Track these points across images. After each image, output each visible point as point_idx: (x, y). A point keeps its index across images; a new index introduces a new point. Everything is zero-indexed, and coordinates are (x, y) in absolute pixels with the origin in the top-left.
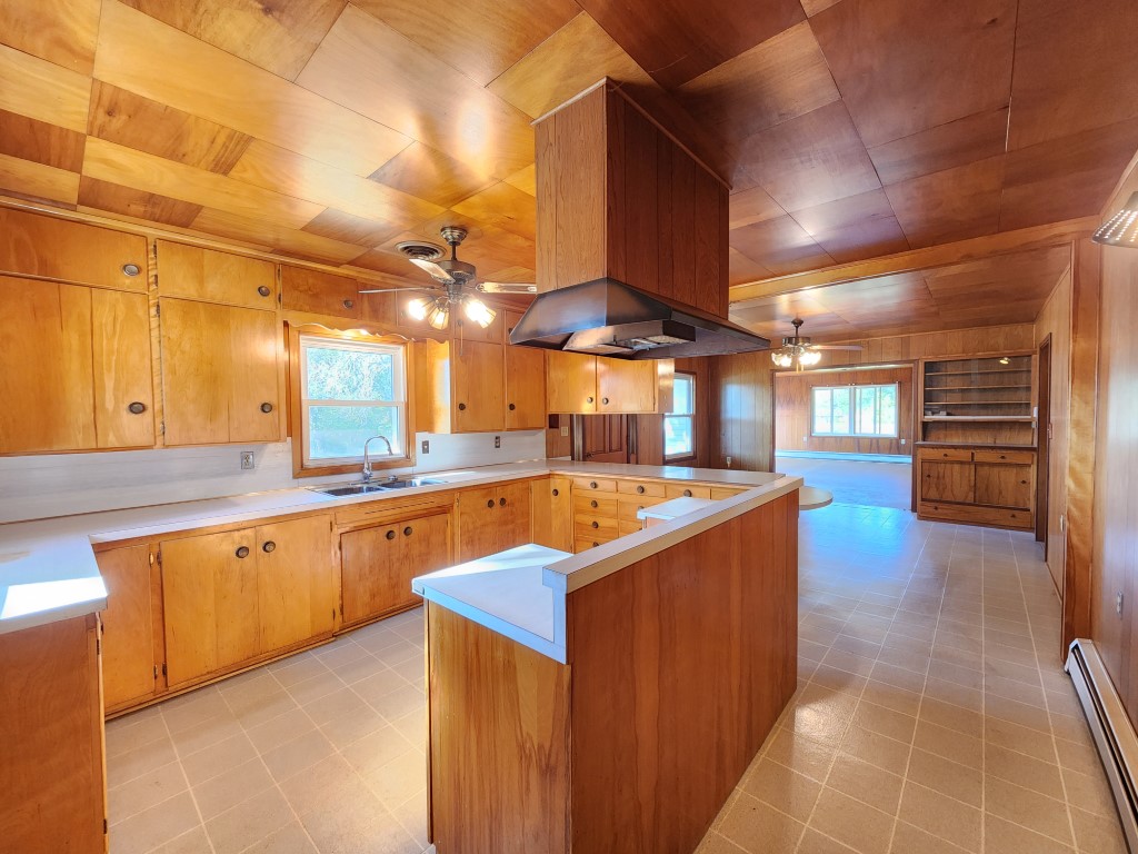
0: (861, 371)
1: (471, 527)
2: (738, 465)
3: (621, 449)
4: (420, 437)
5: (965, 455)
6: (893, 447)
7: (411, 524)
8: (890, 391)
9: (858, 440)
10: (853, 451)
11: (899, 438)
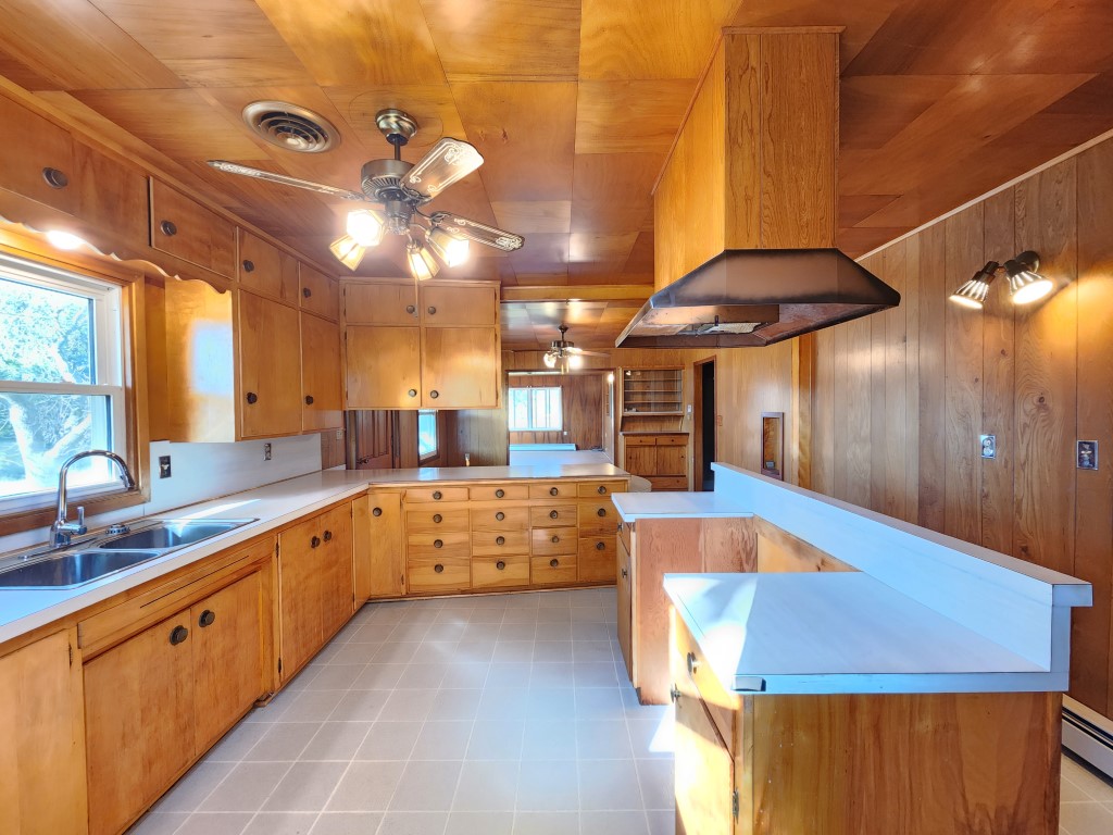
0: (535, 376)
1: (294, 583)
2: (477, 461)
3: (387, 453)
4: (158, 449)
5: (651, 440)
6: (560, 438)
7: (210, 605)
8: (556, 393)
9: (534, 433)
10: (531, 442)
11: (564, 430)
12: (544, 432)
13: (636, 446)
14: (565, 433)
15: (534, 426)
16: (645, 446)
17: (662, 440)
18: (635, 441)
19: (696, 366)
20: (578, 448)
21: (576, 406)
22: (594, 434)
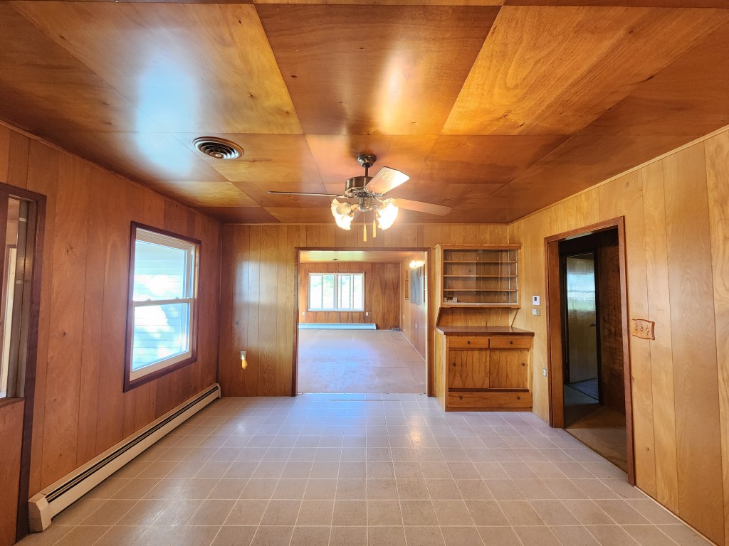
5: (482, 341)
6: (362, 318)
8: (359, 279)
9: (339, 313)
10: (337, 322)
11: (365, 311)
12: (348, 313)
13: (462, 350)
14: (367, 314)
15: (339, 307)
16: (473, 349)
17: (495, 342)
18: (461, 342)
19: (549, 241)
20: (378, 328)
21: (377, 290)
22: (392, 315)
